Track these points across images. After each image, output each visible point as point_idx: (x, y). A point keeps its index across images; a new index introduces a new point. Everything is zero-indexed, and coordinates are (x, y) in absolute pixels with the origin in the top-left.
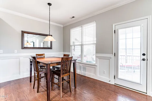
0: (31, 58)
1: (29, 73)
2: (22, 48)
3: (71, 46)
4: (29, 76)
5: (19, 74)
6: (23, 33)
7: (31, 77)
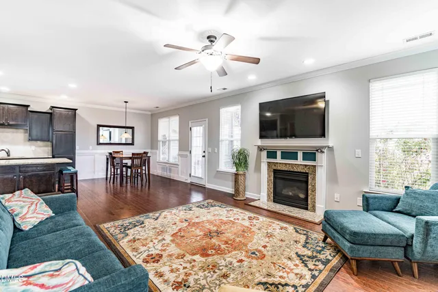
0: (108, 154)
1: (105, 173)
2: (98, 144)
3: (160, 141)
4: (105, 177)
5: (94, 173)
6: (99, 126)
7: (107, 177)
